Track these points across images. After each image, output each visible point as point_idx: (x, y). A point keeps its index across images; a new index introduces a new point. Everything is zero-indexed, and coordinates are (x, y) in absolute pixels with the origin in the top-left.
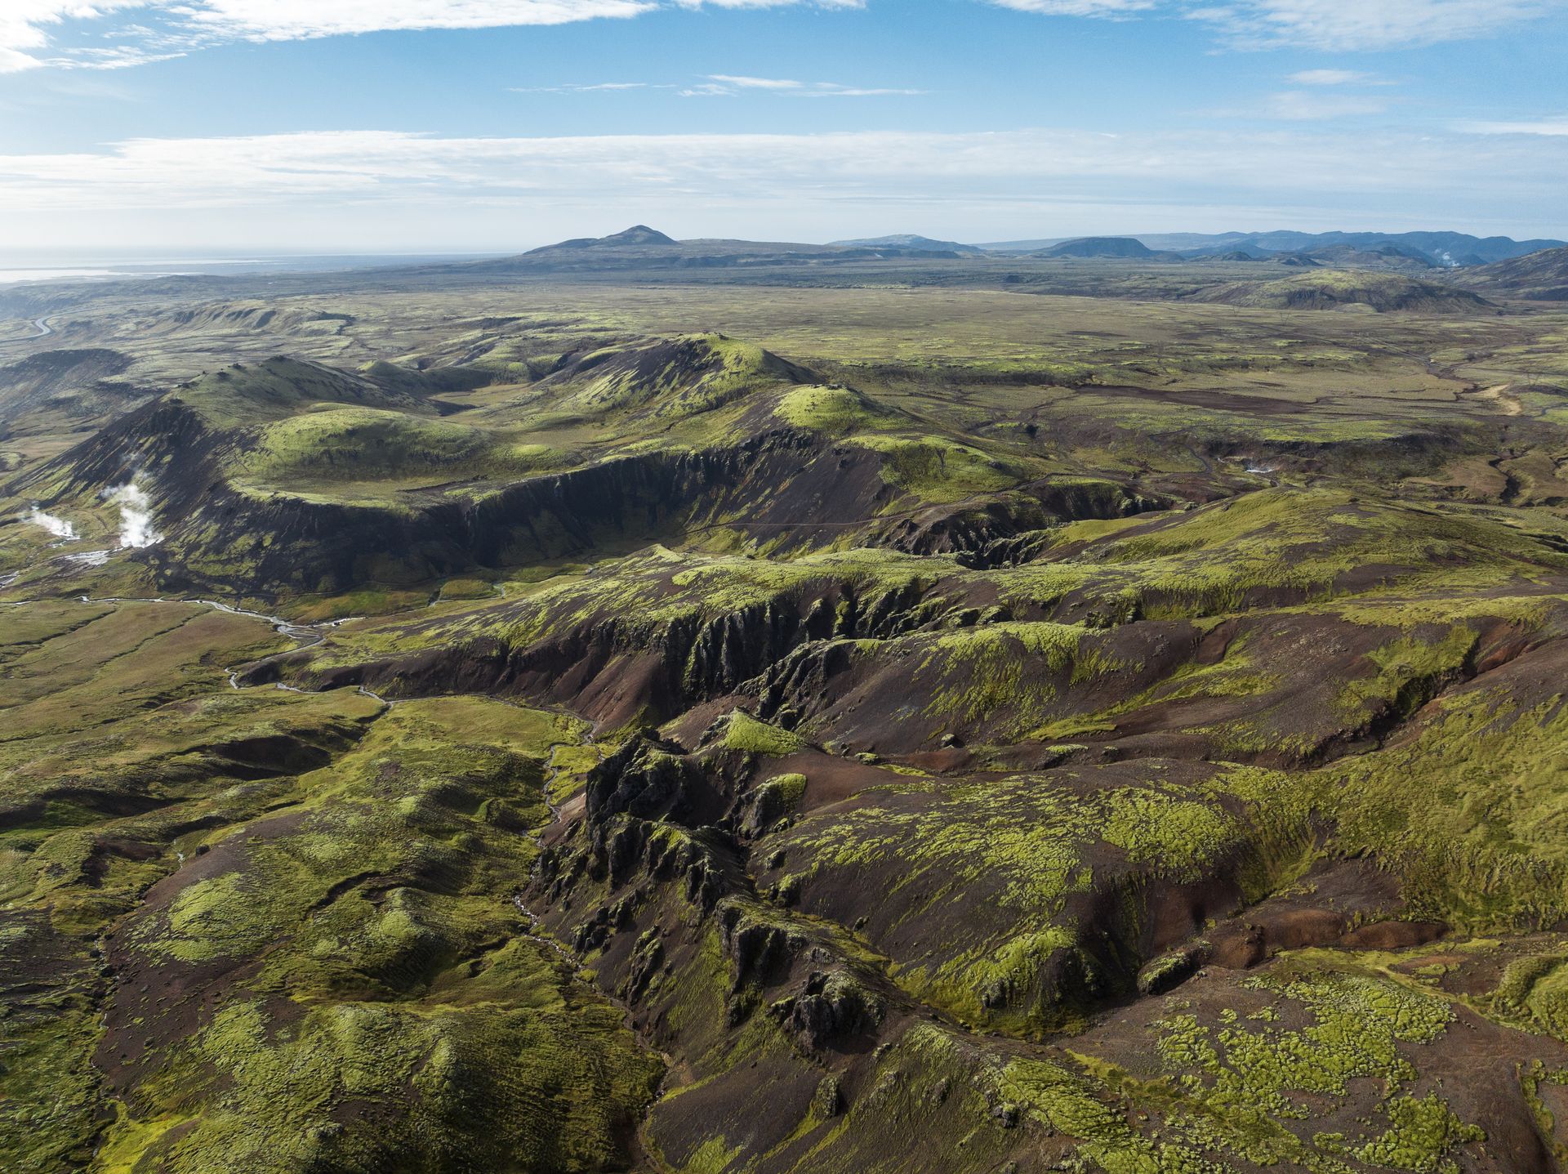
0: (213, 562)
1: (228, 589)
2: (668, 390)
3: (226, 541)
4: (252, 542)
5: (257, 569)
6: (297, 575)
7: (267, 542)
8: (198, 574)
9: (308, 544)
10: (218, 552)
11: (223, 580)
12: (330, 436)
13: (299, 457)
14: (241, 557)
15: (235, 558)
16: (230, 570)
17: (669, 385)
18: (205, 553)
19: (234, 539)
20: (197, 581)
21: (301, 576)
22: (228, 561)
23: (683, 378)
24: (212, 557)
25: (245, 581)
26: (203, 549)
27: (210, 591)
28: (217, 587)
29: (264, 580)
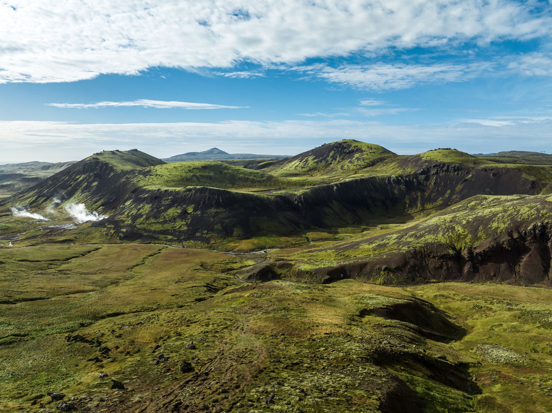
0: (155, 223)
1: (170, 237)
2: (336, 162)
3: (159, 212)
4: (179, 211)
5: (187, 225)
6: (218, 227)
7: (190, 210)
8: (145, 230)
9: (219, 211)
10: (156, 217)
11: (165, 232)
12: (193, 169)
13: (179, 177)
14: (174, 219)
15: (170, 220)
16: (167, 226)
17: (335, 160)
18: (147, 219)
19: (166, 210)
20: (146, 234)
21: (220, 228)
22: (165, 222)
23: (341, 157)
24: (153, 221)
25: (183, 232)
26: (144, 217)
27: (157, 239)
28: (161, 236)
29: (196, 231)
